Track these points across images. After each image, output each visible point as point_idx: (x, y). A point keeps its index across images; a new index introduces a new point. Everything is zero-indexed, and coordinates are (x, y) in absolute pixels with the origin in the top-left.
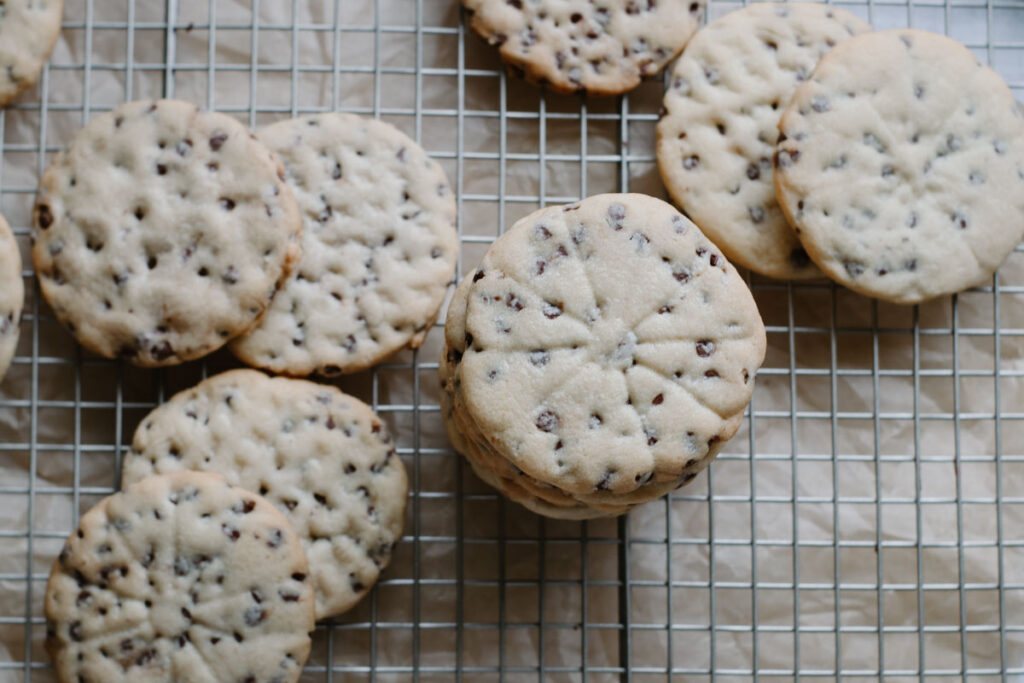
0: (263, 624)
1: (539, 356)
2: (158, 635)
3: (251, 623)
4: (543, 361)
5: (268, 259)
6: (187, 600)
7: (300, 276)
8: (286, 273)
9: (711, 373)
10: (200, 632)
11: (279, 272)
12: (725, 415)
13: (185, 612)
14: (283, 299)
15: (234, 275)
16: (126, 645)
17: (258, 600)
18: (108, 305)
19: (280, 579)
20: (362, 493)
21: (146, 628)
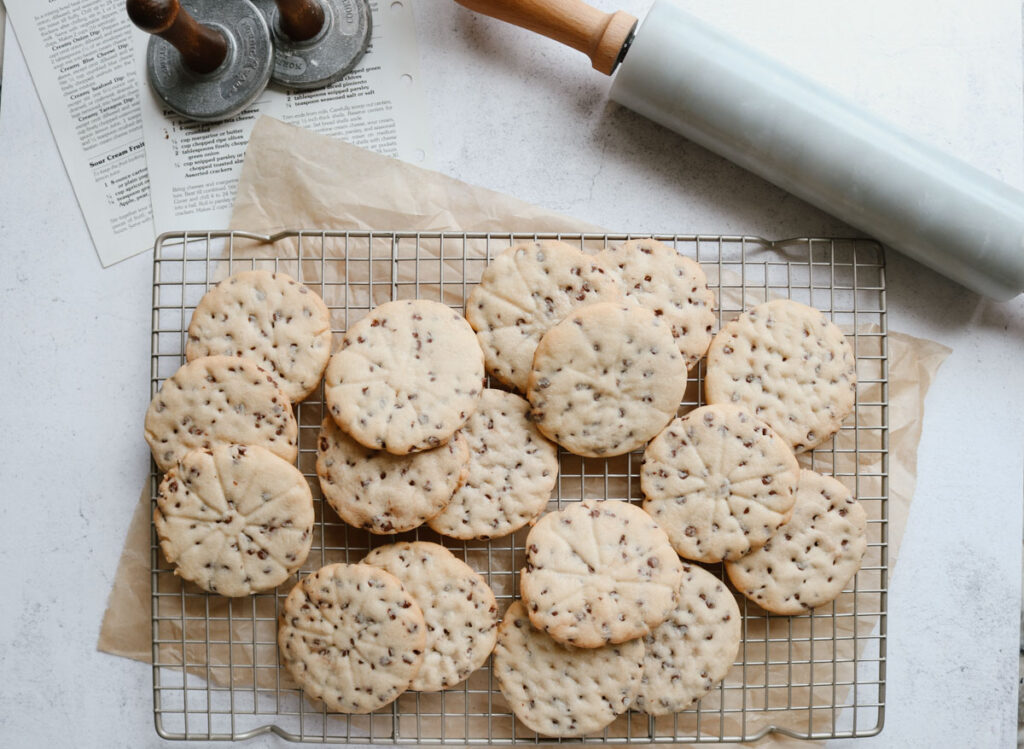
0: (388, 668)
1: (681, 499)
2: (334, 645)
3: (381, 663)
4: (683, 502)
5: (449, 477)
6: (355, 636)
7: (468, 484)
8: (460, 485)
9: (772, 493)
10: (354, 653)
11: (455, 485)
12: (783, 512)
13: (352, 641)
14: (458, 498)
15: (429, 486)
16: (316, 642)
17: (390, 654)
18: (358, 498)
19: (406, 650)
20: (469, 639)
21: (329, 639)
